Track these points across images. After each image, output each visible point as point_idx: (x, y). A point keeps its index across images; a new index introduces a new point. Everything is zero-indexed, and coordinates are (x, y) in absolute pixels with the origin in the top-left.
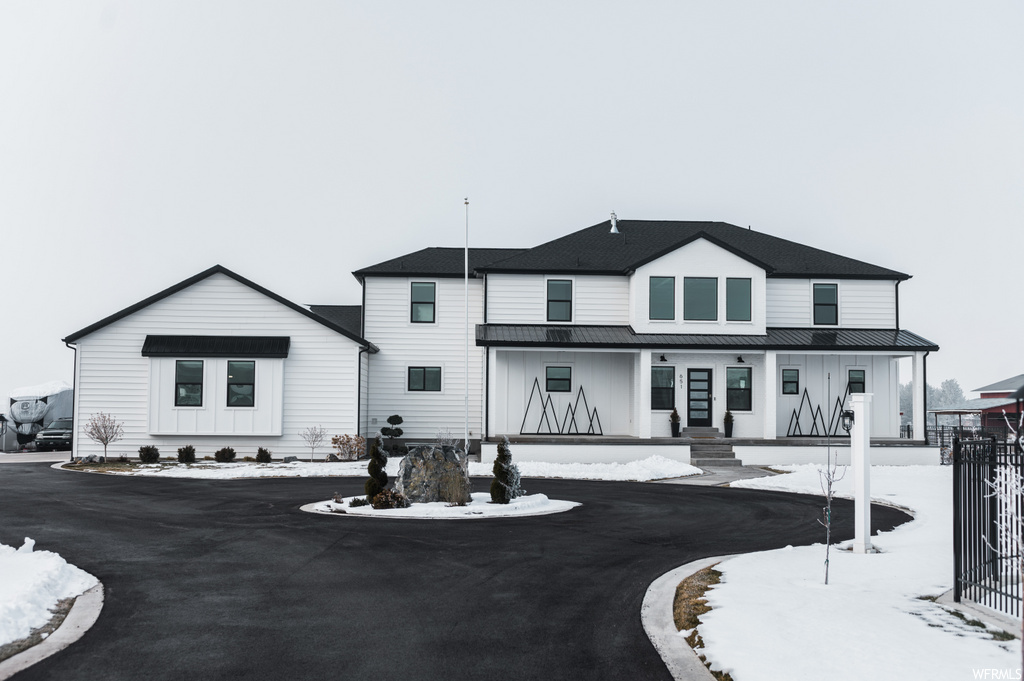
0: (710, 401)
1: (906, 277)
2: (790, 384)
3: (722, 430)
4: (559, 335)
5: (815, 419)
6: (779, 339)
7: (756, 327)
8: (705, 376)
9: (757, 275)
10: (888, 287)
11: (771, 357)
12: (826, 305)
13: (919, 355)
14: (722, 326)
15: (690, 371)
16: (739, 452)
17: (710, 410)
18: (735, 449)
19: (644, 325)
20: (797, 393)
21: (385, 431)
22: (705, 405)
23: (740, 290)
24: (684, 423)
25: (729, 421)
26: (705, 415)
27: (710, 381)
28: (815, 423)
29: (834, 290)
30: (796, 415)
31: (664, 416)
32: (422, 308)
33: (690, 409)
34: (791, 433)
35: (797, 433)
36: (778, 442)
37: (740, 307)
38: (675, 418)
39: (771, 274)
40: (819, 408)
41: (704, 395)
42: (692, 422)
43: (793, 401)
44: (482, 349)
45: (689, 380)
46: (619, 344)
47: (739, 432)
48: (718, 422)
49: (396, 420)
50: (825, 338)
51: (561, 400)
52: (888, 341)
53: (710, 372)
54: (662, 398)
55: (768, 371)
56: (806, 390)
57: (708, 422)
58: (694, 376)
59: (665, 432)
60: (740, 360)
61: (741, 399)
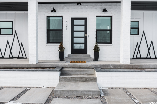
0: (86, 38)
3: (93, 56)
5: (149, 50)
8: (82, 22)
15: (73, 19)
17: (85, 43)
20: (138, 34)
22: (83, 40)
24: (68, 51)
25: (97, 51)
26: (83, 47)
27: (86, 25)
28: (149, 52)
30: (138, 46)
33: (73, 43)
34: (135, 57)
35: (139, 56)
38: (62, 48)
40: (152, 42)
41: (82, 34)
42: (74, 51)
45: (73, 25)
48: (90, 52)
53: (85, 19)
56: (144, 32)
57: (84, 51)
58: (76, 22)
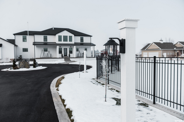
0: (67, 52)
1: (92, 36)
2: (77, 50)
3: (69, 56)
4: (45, 44)
5: (81, 55)
6: (76, 44)
7: (73, 42)
9: (73, 35)
10: (90, 37)
11: (75, 47)
12: (82, 40)
13: (93, 46)
14: (68, 42)
15: (64, 48)
16: (71, 59)
18: (70, 59)
19: (58, 42)
21: (19, 58)
23: (71, 38)
24: (63, 55)
26: (66, 54)
27: (67, 50)
29: (83, 38)
30: (78, 54)
31: (61, 55)
32: (24, 40)
33: (64, 54)
34: (78, 56)
36: (76, 58)
37: (71, 40)
38: (62, 55)
39: (75, 35)
40: (81, 53)
41: (66, 52)
42: (64, 55)
43: (78, 52)
44: (34, 45)
45: (64, 50)
46: (54, 45)
47: (71, 57)
48: (68, 55)
49: (21, 56)
50: (82, 44)
51: (46, 53)
52: (90, 44)
54: (60, 52)
55: (74, 48)
59: (61, 57)
60: (71, 47)
61: (71, 52)
